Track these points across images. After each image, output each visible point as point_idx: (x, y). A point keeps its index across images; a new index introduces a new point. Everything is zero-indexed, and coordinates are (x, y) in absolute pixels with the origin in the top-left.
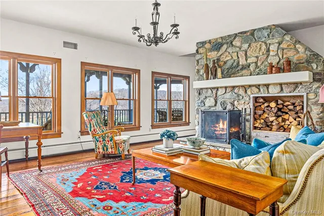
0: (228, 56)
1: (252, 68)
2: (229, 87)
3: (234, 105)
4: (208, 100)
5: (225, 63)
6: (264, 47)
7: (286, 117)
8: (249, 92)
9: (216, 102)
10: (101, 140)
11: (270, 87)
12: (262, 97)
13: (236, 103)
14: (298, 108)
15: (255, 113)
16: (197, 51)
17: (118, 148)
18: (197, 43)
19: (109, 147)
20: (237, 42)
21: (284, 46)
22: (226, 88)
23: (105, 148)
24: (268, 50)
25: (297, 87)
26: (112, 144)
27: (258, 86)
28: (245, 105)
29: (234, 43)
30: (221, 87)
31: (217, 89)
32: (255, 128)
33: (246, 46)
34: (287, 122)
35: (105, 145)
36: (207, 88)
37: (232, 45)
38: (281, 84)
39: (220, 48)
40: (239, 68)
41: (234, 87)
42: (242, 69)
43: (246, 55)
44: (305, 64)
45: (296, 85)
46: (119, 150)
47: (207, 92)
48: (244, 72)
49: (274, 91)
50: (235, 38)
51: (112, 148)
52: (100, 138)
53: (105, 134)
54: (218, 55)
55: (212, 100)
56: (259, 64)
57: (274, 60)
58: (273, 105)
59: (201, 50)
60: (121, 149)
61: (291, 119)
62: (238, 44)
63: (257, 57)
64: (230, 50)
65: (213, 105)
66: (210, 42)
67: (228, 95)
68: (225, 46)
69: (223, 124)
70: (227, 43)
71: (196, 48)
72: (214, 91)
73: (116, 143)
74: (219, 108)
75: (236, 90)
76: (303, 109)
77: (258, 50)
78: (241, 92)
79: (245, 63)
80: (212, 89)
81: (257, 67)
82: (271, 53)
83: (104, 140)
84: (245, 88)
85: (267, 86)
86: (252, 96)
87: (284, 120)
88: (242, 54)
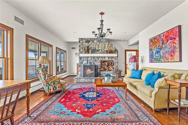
0: (92, 45)
1: (100, 51)
2: (93, 57)
3: (94, 63)
4: (84, 61)
5: (91, 48)
6: (104, 45)
7: (109, 67)
8: (99, 59)
9: (88, 62)
10: (53, 84)
11: (106, 58)
12: (103, 61)
13: (95, 62)
14: (113, 64)
15: (101, 66)
16: (79, 41)
17: (63, 87)
18: (79, 38)
19: (57, 87)
20: (95, 41)
21: (109, 45)
22: (91, 57)
23: (55, 88)
24: (105, 46)
25: (112, 58)
26: (59, 85)
27: (102, 57)
28: (98, 63)
29: (94, 41)
30: (90, 57)
31: (88, 57)
32: (101, 71)
33: (98, 43)
34: (110, 68)
35: (55, 87)
36: (84, 57)
37: (94, 42)
38: (108, 57)
39: (89, 42)
40: (96, 50)
41: (94, 57)
42: (97, 51)
43: (98, 46)
44: (114, 52)
45: (112, 57)
46: (63, 88)
47: (84, 58)
48: (98, 52)
49: (107, 59)
50: (95, 40)
51: (59, 88)
52: (51, 83)
53: (55, 80)
54: (88, 45)
55: (86, 61)
56: (102, 50)
57: (107, 49)
58: (106, 63)
59: (81, 42)
60: (64, 87)
61: (111, 67)
62: (96, 42)
63: (102, 48)
64: (93, 44)
65: (87, 63)
66: (85, 39)
67: (92, 60)
68: (91, 42)
69: (89, 70)
70: (92, 41)
71: (79, 40)
72: (87, 58)
73: (61, 84)
74: (89, 64)
75: (95, 58)
76: (114, 64)
77: (102, 46)
78: (97, 59)
79: (98, 49)
80: (86, 57)
81: (102, 51)
82: (106, 47)
83: (54, 84)
84: (98, 57)
85: (105, 57)
86: (100, 60)
87: (109, 68)
88: (97, 46)
